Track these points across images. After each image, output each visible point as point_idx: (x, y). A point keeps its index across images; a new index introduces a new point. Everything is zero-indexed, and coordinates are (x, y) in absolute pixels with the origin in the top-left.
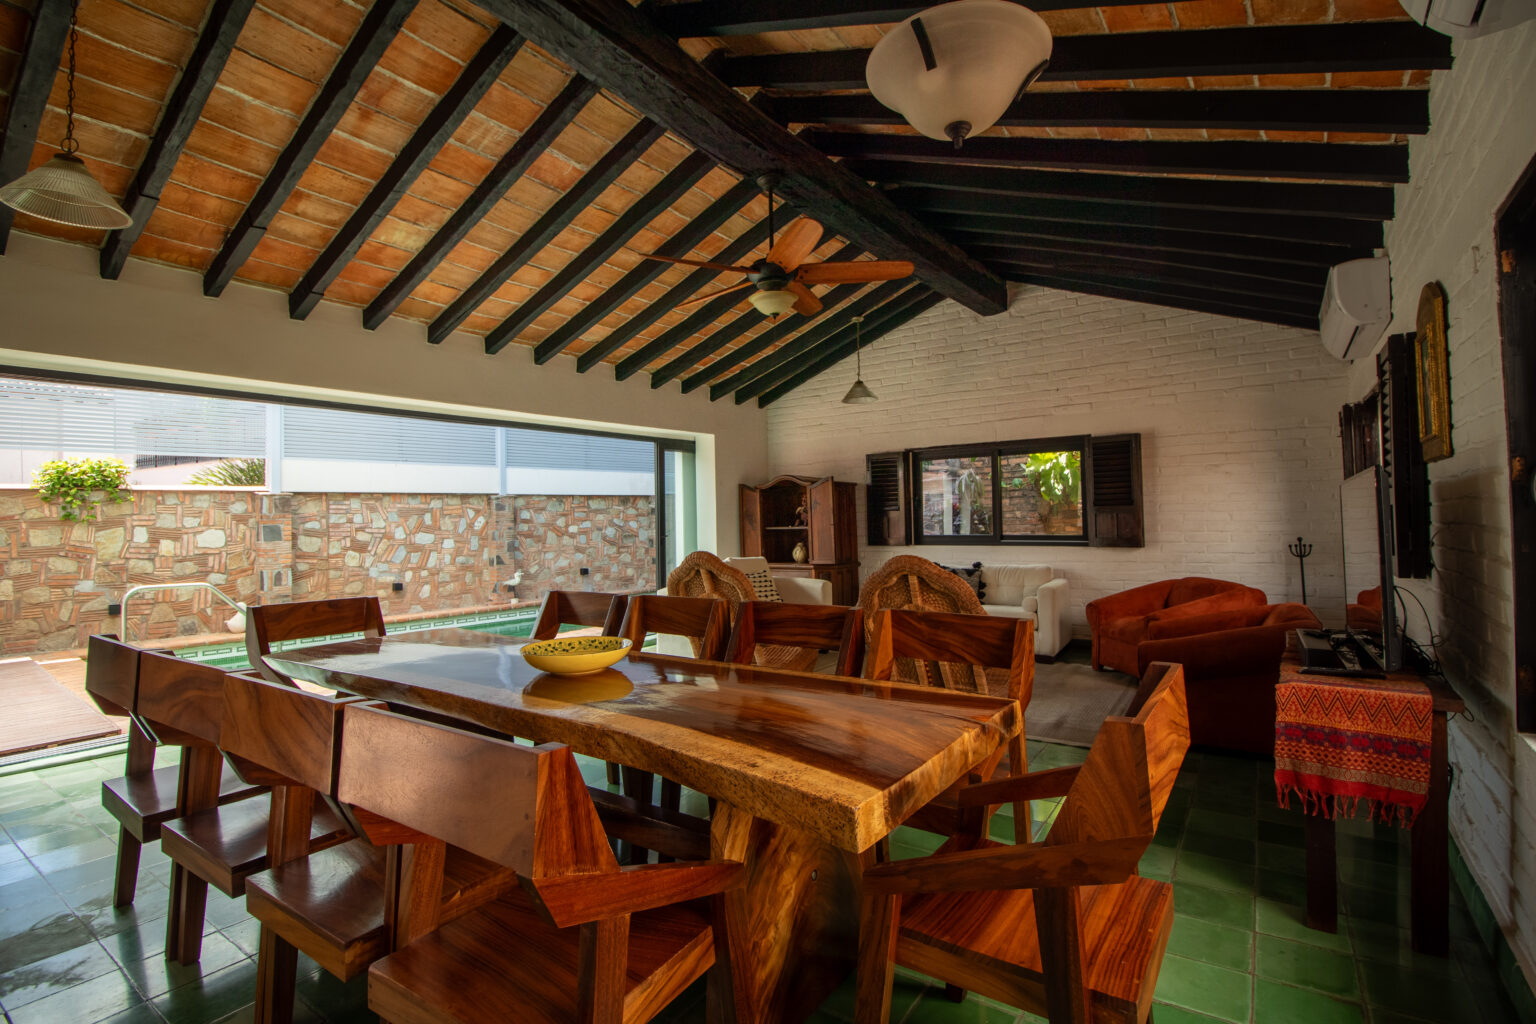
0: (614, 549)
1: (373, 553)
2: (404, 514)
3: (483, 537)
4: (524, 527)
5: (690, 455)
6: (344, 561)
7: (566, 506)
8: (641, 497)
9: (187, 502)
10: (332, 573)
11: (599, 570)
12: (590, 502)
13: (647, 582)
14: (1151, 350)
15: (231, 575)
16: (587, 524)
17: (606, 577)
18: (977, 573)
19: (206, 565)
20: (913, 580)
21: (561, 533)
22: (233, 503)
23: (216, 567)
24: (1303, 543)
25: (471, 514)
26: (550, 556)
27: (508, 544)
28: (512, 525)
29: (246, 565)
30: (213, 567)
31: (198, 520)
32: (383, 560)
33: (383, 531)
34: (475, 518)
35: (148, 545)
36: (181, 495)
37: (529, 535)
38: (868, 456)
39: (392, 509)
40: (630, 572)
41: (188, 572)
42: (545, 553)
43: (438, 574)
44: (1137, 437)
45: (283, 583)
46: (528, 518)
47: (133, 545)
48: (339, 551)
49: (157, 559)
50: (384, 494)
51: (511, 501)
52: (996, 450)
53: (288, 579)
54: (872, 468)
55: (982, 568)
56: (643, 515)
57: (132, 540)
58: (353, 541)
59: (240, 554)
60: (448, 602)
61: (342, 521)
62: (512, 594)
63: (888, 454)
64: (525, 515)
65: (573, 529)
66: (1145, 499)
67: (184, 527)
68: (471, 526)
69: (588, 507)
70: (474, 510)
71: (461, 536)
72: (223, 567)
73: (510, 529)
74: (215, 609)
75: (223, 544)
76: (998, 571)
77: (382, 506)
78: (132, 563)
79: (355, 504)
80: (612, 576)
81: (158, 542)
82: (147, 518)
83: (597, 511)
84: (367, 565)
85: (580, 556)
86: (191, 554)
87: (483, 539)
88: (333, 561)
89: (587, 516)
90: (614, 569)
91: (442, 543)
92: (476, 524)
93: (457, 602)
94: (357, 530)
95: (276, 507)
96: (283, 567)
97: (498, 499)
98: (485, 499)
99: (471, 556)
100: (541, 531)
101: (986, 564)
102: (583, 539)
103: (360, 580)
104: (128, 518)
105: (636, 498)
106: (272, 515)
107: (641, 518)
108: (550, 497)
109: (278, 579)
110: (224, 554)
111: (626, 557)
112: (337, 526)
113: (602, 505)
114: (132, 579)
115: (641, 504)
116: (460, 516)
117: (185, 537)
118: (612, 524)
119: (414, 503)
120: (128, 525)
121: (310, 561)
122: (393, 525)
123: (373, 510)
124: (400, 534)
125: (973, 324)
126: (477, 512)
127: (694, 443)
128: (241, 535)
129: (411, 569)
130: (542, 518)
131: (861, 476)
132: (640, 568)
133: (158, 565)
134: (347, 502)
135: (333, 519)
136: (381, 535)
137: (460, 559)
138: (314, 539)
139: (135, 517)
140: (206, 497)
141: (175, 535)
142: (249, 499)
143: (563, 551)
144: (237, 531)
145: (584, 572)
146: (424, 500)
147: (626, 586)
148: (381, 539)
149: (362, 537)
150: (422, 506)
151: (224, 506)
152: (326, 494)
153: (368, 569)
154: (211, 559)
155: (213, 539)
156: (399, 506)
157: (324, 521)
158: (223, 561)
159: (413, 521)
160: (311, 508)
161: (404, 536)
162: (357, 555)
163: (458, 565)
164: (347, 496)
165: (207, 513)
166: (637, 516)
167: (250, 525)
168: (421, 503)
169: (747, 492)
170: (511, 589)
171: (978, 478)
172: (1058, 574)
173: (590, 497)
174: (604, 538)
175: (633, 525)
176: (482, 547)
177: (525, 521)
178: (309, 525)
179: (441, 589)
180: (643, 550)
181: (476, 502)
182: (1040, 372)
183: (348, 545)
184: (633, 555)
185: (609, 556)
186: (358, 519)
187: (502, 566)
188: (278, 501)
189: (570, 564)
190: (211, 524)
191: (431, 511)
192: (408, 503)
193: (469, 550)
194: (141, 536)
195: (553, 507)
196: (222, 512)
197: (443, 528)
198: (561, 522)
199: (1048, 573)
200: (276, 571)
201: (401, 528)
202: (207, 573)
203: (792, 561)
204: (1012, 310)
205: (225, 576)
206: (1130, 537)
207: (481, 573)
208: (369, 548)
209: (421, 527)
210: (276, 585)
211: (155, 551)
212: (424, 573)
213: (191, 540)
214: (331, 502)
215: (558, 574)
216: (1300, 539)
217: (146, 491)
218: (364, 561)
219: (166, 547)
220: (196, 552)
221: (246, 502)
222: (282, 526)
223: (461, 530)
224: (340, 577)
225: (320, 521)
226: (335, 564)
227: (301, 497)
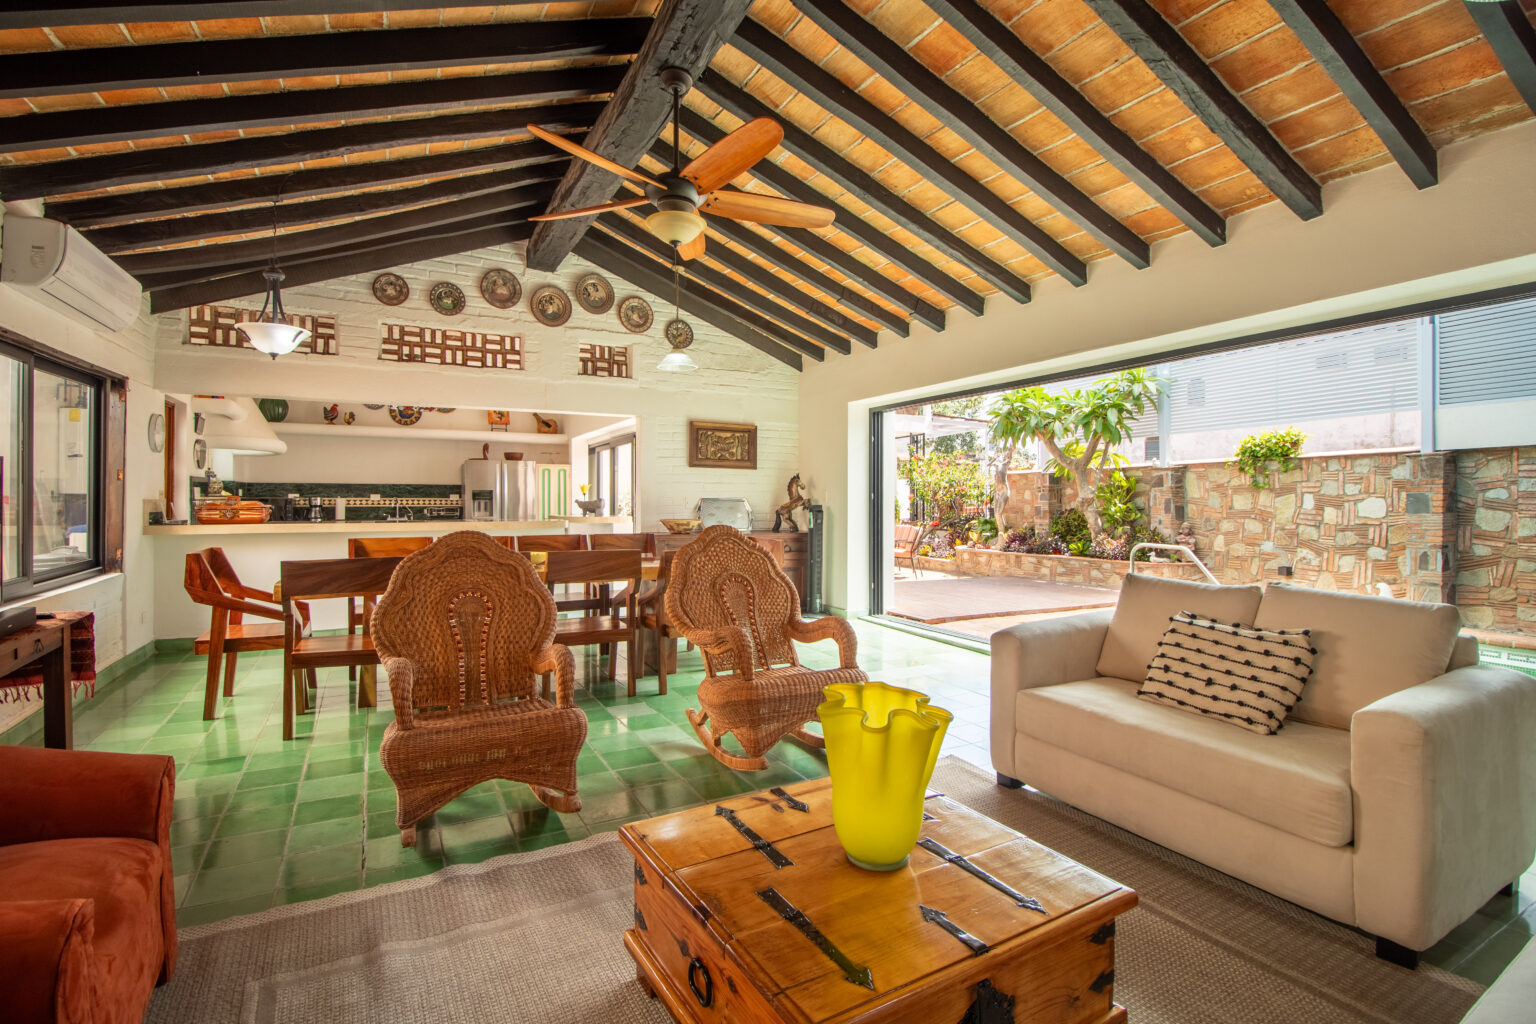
9: (1348, 468)
15: (1392, 551)
19: (1365, 536)
22: (1396, 466)
23: (1377, 540)
30: (1373, 540)
31: (1359, 487)
35: (1314, 512)
36: (1343, 460)
41: (1348, 542)
45: (1431, 567)
47: (1302, 511)
48: (1532, 533)
49: (1322, 526)
53: (1437, 563)
57: (1301, 506)
59: (1402, 528)
67: (1345, 494)
72: (1383, 540)
75: (1384, 515)
78: (1301, 528)
81: (1323, 509)
82: (1313, 485)
86: (1352, 523)
88: (1524, 546)
95: (1423, 470)
96: (1431, 547)
104: (1299, 485)
106: (1417, 480)
109: (1424, 561)
110: (1384, 526)
114: (1301, 544)
117: (1346, 505)
120: (1299, 491)
121: (1493, 544)
128: (1403, 504)
133: (1322, 533)
135: (1525, 485)
138: (1500, 514)
139: (1304, 484)
140: (1366, 461)
141: (1338, 503)
144: (1399, 499)
151: (1385, 471)
152: (1517, 449)
154: (1371, 530)
155: (1373, 508)
157: (1513, 487)
158: (1384, 533)
160: (1494, 470)
165: (1368, 478)
178: (1491, 494)
188: (1424, 463)
190: (1372, 491)
194: (1309, 503)
196: (1382, 478)
200: (1422, 551)
202: (1368, 546)
205: (1385, 552)
210: (1420, 568)
211: (1319, 518)
213: (1352, 508)
217: (1312, 458)
219: (1330, 515)
220: (1357, 522)
222: (1430, 495)
224: (1534, 571)
225: (1508, 488)
226: (1526, 550)
227: (1481, 455)
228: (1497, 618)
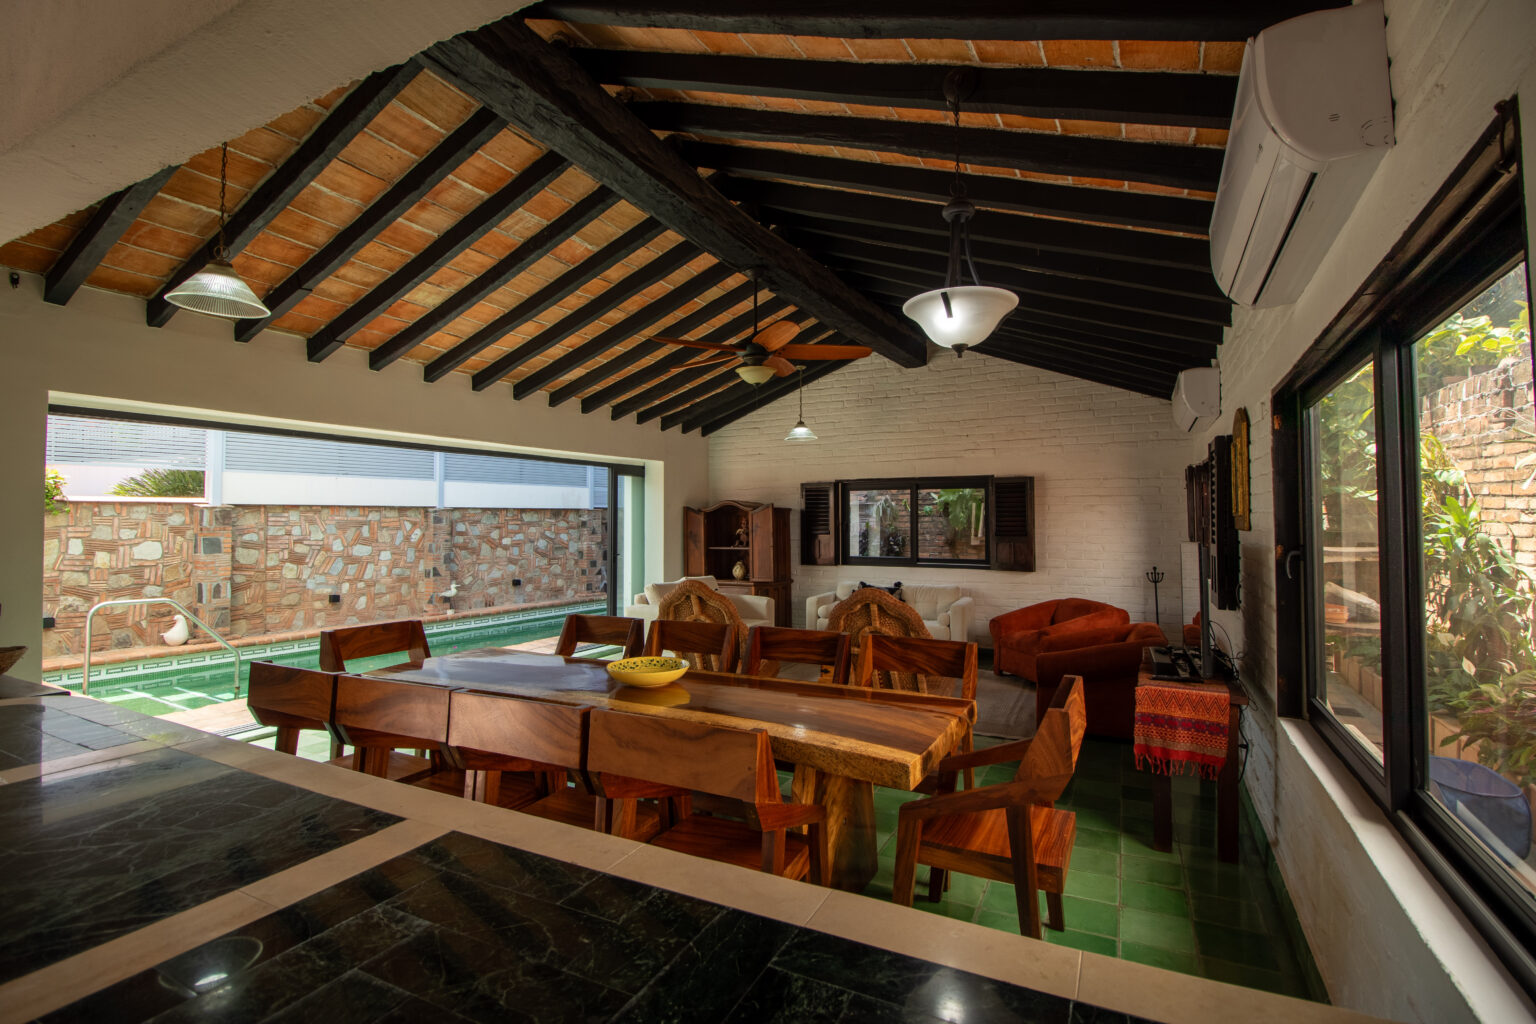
0: (545, 561)
1: (310, 565)
2: (342, 527)
3: (419, 549)
4: (460, 540)
5: (639, 479)
6: (281, 573)
7: (501, 519)
8: (572, 510)
9: (124, 514)
10: (269, 586)
11: (530, 581)
12: (524, 515)
13: (576, 593)
14: (1043, 407)
15: (167, 588)
16: (520, 537)
17: (537, 588)
18: (898, 592)
19: (141, 577)
20: (874, 608)
21: (495, 545)
22: (171, 515)
23: (152, 579)
24: (1157, 571)
25: (408, 526)
26: (484, 567)
27: (445, 556)
28: (448, 537)
29: (182, 577)
30: (149, 579)
31: (135, 532)
32: (321, 572)
33: (321, 543)
34: (412, 531)
35: (83, 557)
36: (118, 507)
37: (464, 547)
38: (802, 485)
39: (330, 521)
40: (560, 583)
41: (123, 584)
42: (479, 564)
43: (374, 585)
44: (1031, 479)
45: (222, 595)
46: (464, 530)
47: (67, 557)
48: (277, 563)
49: (92, 572)
50: (323, 507)
51: (448, 514)
52: (915, 485)
53: (227, 592)
54: (807, 496)
55: (902, 587)
56: (574, 528)
57: (67, 552)
58: (291, 553)
59: (176, 567)
60: (384, 613)
61: (280, 533)
62: (448, 605)
63: (819, 483)
64: (461, 527)
65: (506, 541)
66: (1037, 531)
67: (120, 539)
68: (407, 538)
69: (522, 520)
70: (411, 522)
71: (398, 548)
72: (159, 579)
73: (446, 541)
74: (150, 622)
75: (159, 556)
76: (916, 590)
77: (320, 518)
78: (66, 575)
79: (294, 516)
80: (543, 587)
81: (93, 554)
82: (82, 530)
83: (530, 524)
84: (304, 577)
85: (512, 568)
86: (128, 566)
87: (419, 551)
88: (271, 573)
89: (521, 528)
90: (545, 580)
91: (379, 555)
92: (413, 536)
93: (393, 613)
94: (296, 542)
95: (217, 519)
96: (223, 580)
97: (435, 512)
98: (422, 511)
99: (409, 568)
100: (476, 542)
101: (906, 584)
102: (516, 551)
103: (297, 592)
104: (63, 530)
105: (567, 511)
106: (212, 528)
107: (571, 531)
108: (485, 510)
109: (217, 591)
110: (161, 566)
111: (557, 569)
112: (275, 538)
113: (535, 518)
114: (64, 591)
115: (571, 517)
116: (398, 529)
117: (121, 549)
118: (543, 536)
119: (352, 516)
120: (63, 536)
121: (247, 573)
122: (331, 538)
123: (312, 522)
124: (337, 546)
125: (898, 374)
126: (414, 524)
127: (643, 468)
128: (178, 547)
129: (348, 580)
130: (477, 530)
131: (796, 502)
132: (569, 579)
133: (93, 578)
134: (286, 515)
135: (272, 531)
136: (318, 548)
137: (396, 571)
138: (253, 551)
139: (70, 529)
140: (144, 508)
141: (111, 547)
142: (187, 511)
143: (497, 563)
144: (174, 543)
145: (516, 583)
146: (362, 513)
147: (556, 597)
148: (319, 551)
149: (300, 549)
150: (361, 519)
151: (161, 518)
152: (265, 506)
153: (305, 581)
154: (147, 571)
155: (149, 551)
156: (337, 518)
157: (262, 533)
158: (160, 573)
159: (351, 533)
160: (249, 520)
161: (342, 548)
162: (295, 567)
163: (395, 577)
164: (286, 508)
165: (145, 524)
166: (568, 528)
167: (188, 537)
168: (360, 516)
169: (692, 514)
170: (447, 600)
171: (893, 503)
172: (966, 593)
173: (523, 511)
174: (536, 550)
175: (564, 537)
176: (418, 559)
177: (461, 534)
178: (247, 537)
179: (377, 601)
180: (573, 562)
181: (413, 515)
182: (953, 419)
183: (286, 556)
184: (563, 566)
185: (539, 567)
186: (296, 531)
187: (438, 578)
188: (218, 514)
189: (503, 575)
190: (148, 535)
191: (369, 523)
192: (346, 516)
193: (406, 562)
194: (76, 548)
195: (487, 520)
196: (160, 524)
197: (380, 540)
198: (495, 535)
199: (959, 592)
200: (215, 584)
201: (339, 540)
202: (143, 586)
203: (731, 577)
204: (930, 365)
205: (161, 589)
206: (1024, 563)
207: (417, 584)
208: (307, 560)
209: (360, 540)
210: (214, 597)
211: (90, 563)
212: (361, 585)
213: (128, 552)
214: (270, 514)
215: (491, 585)
216: (1155, 568)
217: (82, 503)
218: (301, 573)
219: (102, 559)
220: (133, 564)
221: (184, 514)
222: (222, 539)
223: (397, 542)
224: (278, 589)
225: (258, 534)
226: (272, 576)
227: (240, 509)
228: (250, 627)
